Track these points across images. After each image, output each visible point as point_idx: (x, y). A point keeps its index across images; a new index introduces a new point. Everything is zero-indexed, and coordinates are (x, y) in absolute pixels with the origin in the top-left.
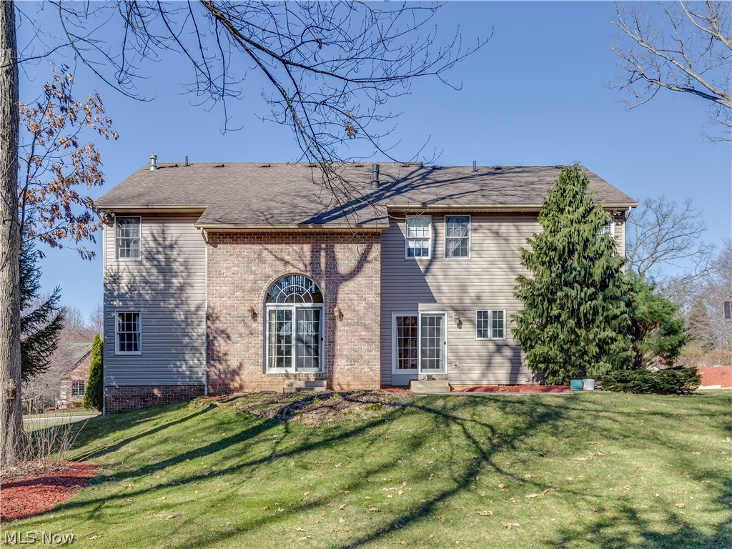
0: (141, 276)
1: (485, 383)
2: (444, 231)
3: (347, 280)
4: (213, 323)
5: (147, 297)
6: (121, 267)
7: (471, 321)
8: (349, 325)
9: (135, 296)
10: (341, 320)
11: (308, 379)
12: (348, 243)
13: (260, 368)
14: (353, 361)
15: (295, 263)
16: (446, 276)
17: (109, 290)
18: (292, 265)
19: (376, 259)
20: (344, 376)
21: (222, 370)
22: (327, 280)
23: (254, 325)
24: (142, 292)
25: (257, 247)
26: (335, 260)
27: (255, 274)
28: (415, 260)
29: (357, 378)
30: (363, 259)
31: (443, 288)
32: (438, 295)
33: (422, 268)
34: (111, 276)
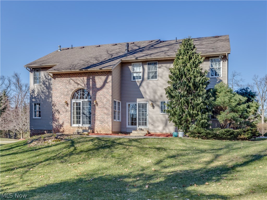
0: (41, 90)
1: (164, 132)
2: (147, 69)
3: (100, 90)
4: (54, 107)
5: (43, 98)
6: (35, 87)
7: (158, 106)
8: (100, 108)
9: (39, 97)
10: (97, 106)
11: (86, 129)
12: (100, 76)
13: (69, 124)
14: (102, 122)
15: (81, 84)
16: (148, 87)
17: (31, 95)
18: (80, 85)
19: (110, 82)
20: (98, 128)
21: (57, 125)
22: (92, 90)
23: (67, 108)
24: (41, 96)
25: (68, 79)
26: (95, 82)
27: (68, 89)
28: (135, 81)
29: (103, 129)
30: (105, 82)
31: (147, 92)
32: (145, 95)
33: (138, 84)
34: (32, 90)
